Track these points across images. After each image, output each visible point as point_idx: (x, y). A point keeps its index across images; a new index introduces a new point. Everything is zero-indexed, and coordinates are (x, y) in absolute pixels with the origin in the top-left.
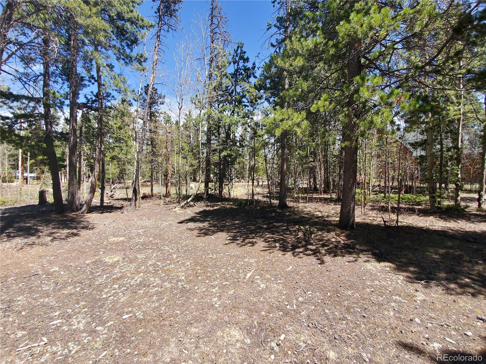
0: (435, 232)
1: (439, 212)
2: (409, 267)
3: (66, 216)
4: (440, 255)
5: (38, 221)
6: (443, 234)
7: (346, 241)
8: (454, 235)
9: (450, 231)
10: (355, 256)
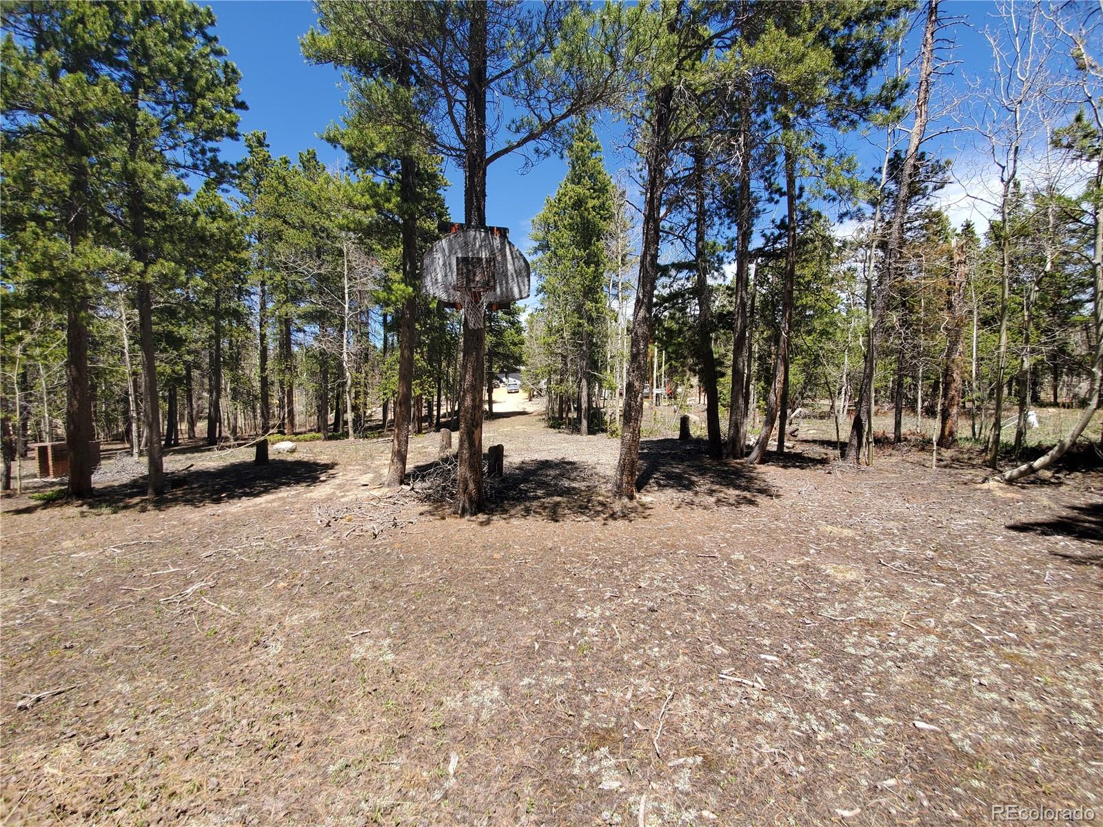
3: (726, 464)
5: (688, 466)
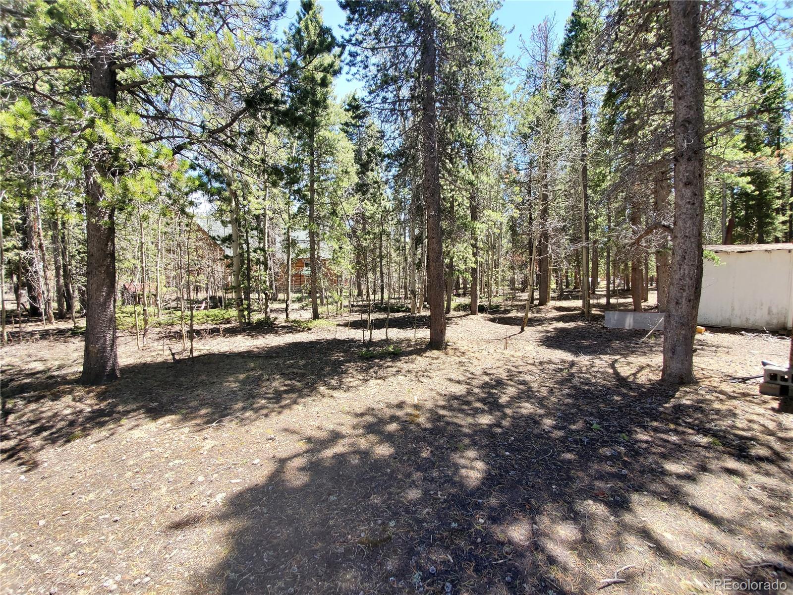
0: (240, 355)
1: (249, 329)
2: (199, 410)
4: (239, 382)
6: (247, 355)
7: (97, 404)
8: (259, 353)
9: (255, 350)
10: (112, 426)
